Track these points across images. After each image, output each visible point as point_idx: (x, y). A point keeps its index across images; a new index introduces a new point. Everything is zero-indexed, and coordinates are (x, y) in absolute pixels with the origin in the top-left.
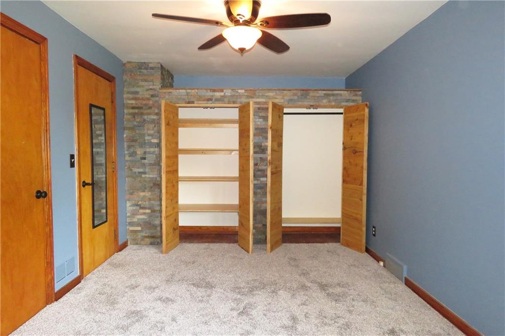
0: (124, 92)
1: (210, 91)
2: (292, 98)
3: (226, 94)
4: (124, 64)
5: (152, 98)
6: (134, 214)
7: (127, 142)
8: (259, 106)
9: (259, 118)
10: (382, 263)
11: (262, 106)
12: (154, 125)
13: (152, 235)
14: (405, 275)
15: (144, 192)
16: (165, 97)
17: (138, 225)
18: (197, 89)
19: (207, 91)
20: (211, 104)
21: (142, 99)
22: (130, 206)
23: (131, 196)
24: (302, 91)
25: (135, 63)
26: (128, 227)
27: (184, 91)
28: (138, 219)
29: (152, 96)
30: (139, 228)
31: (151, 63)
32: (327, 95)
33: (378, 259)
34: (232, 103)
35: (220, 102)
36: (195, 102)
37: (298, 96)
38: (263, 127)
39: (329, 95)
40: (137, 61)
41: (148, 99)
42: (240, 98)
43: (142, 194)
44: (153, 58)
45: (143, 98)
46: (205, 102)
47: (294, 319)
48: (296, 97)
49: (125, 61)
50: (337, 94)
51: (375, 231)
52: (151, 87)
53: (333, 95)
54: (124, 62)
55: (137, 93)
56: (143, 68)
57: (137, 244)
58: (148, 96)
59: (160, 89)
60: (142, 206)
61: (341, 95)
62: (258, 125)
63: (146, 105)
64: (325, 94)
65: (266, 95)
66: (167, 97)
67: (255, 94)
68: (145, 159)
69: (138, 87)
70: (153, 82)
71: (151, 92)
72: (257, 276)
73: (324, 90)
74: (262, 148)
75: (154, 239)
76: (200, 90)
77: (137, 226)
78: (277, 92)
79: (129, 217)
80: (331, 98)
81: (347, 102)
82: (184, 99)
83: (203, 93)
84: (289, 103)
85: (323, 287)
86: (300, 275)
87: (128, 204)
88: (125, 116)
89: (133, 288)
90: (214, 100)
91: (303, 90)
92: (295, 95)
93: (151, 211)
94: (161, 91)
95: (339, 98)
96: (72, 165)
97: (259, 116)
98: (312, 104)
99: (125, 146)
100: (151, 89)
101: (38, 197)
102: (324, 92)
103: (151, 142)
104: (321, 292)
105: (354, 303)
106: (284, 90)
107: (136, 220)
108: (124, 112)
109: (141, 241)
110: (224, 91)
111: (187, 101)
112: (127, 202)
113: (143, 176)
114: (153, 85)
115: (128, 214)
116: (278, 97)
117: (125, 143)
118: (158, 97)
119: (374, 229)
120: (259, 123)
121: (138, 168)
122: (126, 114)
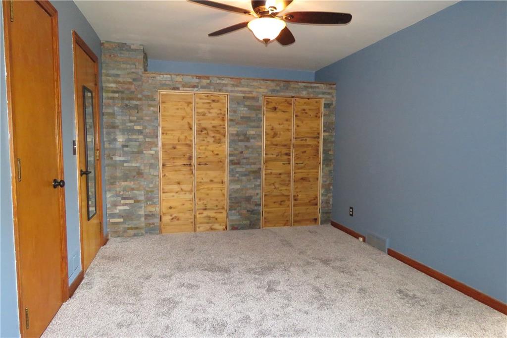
0: (103, 75)
1: (196, 78)
2: (275, 88)
3: (212, 81)
4: (102, 44)
5: (134, 83)
6: (115, 205)
7: (106, 128)
8: (243, 95)
9: (244, 107)
10: (361, 239)
11: (247, 95)
12: (137, 111)
13: (135, 226)
14: (387, 247)
15: (126, 181)
16: (148, 82)
17: (120, 216)
18: (183, 75)
19: (193, 78)
20: (197, 91)
21: (124, 83)
22: (110, 197)
23: (111, 186)
24: (284, 83)
25: (115, 43)
26: (108, 219)
27: (169, 76)
28: (120, 210)
29: (134, 80)
30: (121, 220)
31: (133, 44)
32: (306, 87)
33: (357, 236)
34: (218, 91)
35: (206, 90)
36: (180, 89)
37: (280, 87)
38: (248, 116)
39: (307, 87)
40: (116, 41)
41: (130, 83)
42: (226, 86)
43: (124, 184)
44: (135, 39)
45: (124, 81)
46: (191, 89)
47: (318, 290)
48: (278, 88)
49: (103, 40)
50: (315, 87)
51: (352, 212)
52: (133, 70)
53: (311, 87)
54: (102, 42)
55: (118, 76)
56: (124, 49)
57: (119, 236)
58: (130, 80)
59: (142, 73)
60: (124, 196)
61: (318, 87)
62: (244, 114)
63: (128, 89)
64: (305, 86)
65: (251, 84)
66: (150, 81)
67: (240, 83)
68: (127, 146)
69: (118, 69)
70: (135, 65)
71: (134, 76)
72: (261, 258)
73: (304, 82)
74: (247, 136)
75: (137, 230)
76: (185, 76)
77: (119, 218)
78: (262, 81)
79: (109, 208)
80: (310, 90)
81: (323, 94)
82: (169, 85)
83: (188, 79)
84: (272, 93)
85: (326, 262)
86: (299, 254)
87: (108, 195)
88: (104, 100)
89: (147, 279)
90: (199, 87)
91: (285, 81)
92: (278, 85)
93: (134, 201)
94: (144, 75)
95: (317, 90)
96: (75, 153)
97: (245, 105)
98: (293, 95)
99: (104, 133)
100: (133, 73)
101: (55, 187)
102: (304, 84)
103: (134, 129)
104: (326, 266)
105: (358, 272)
106: (267, 80)
107: (118, 212)
108: (103, 96)
109: (123, 233)
110: (210, 78)
111: (172, 87)
112: (107, 192)
113: (125, 164)
114: (136, 68)
115: (109, 206)
116: (261, 87)
117: (105, 130)
118: (140, 81)
119: (351, 210)
120: (244, 112)
121: (120, 156)
122: (105, 99)
